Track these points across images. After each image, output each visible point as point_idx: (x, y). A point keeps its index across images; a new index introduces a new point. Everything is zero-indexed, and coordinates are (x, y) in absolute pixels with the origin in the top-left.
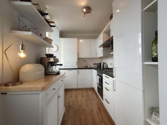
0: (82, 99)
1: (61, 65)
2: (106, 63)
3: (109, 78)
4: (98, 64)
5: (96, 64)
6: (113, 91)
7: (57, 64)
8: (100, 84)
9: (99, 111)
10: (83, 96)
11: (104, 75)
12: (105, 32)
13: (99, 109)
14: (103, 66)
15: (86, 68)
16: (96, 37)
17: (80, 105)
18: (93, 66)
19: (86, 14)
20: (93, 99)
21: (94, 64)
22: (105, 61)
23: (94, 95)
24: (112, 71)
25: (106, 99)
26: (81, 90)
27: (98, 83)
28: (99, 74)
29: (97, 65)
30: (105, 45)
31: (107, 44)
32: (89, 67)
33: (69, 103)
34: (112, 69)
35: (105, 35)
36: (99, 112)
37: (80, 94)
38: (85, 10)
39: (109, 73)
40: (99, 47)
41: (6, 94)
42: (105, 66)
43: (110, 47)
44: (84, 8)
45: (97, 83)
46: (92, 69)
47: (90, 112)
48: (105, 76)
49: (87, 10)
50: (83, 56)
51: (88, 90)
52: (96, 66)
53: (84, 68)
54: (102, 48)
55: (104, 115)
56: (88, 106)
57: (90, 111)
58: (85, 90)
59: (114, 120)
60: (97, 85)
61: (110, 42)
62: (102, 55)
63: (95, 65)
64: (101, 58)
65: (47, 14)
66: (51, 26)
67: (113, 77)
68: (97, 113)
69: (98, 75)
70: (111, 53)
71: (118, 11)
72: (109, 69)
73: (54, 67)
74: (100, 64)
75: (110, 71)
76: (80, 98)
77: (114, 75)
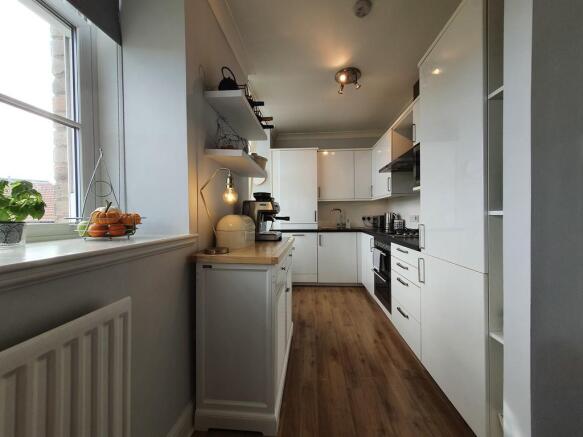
0: (332, 311)
1: (287, 219)
2: (399, 217)
3: (407, 252)
4: (375, 219)
5: (369, 219)
6: (419, 284)
7: (277, 215)
8: (383, 270)
9: (381, 338)
10: (334, 304)
11: (394, 247)
12: (397, 130)
13: (379, 334)
14: (392, 223)
15: (342, 229)
16: (370, 142)
18: (360, 224)
19: (345, 86)
20: (361, 312)
21: (364, 219)
22: (396, 209)
23: (364, 301)
24: (418, 237)
25: (399, 309)
26: (328, 288)
27: (378, 269)
28: (380, 244)
29: (372, 220)
30: (399, 165)
31: (405, 164)
32: (348, 226)
33: (300, 316)
34: (417, 231)
35: (399, 136)
36: (378, 339)
37: (325, 297)
38: (343, 78)
39: (409, 241)
40: (380, 171)
41: (210, 267)
42: (395, 225)
43: (412, 170)
44: (341, 71)
45: (375, 270)
46: (359, 233)
47: (356, 337)
48: (398, 249)
49: (348, 77)
50: (334, 194)
52: (369, 224)
53: (336, 228)
54: (389, 174)
55: (392, 347)
56: (349, 325)
57: (356, 335)
58: (337, 289)
59: (419, 357)
60: (372, 273)
61: (411, 159)
62: (388, 194)
63: (367, 221)
64: (386, 201)
65: (262, 104)
66: (265, 127)
67: (419, 250)
68: (375, 341)
69: (377, 247)
70: (415, 189)
71: (437, 72)
72: (409, 230)
73: (269, 223)
74: (383, 218)
75: (412, 237)
76: (326, 306)
77: (421, 245)
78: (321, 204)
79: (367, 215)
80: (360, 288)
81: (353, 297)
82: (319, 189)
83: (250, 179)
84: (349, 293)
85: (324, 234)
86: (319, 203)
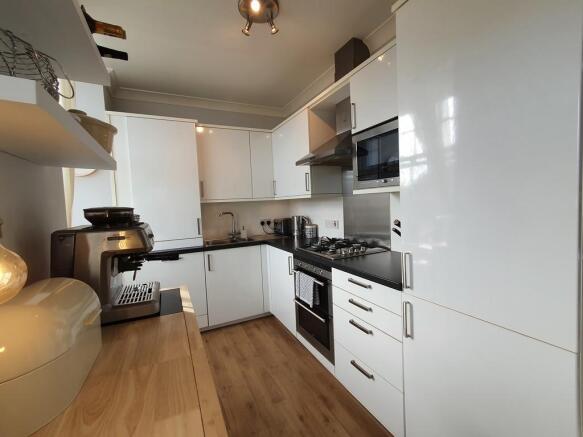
0: (244, 375)
3: (370, 287)
4: (276, 223)
5: (269, 223)
6: (405, 340)
8: (318, 305)
10: (243, 360)
12: (315, 110)
14: (302, 230)
17: (250, 406)
18: (259, 231)
19: (254, 24)
21: (262, 223)
25: (352, 362)
26: (224, 331)
29: (272, 225)
32: (244, 236)
37: (226, 351)
40: (298, 163)
42: (307, 232)
47: (300, 423)
48: (351, 281)
50: (220, 194)
51: (251, 325)
54: (307, 168)
56: (279, 400)
57: (297, 419)
63: (266, 226)
67: (400, 289)
69: (301, 270)
74: (289, 222)
76: (233, 370)
78: (205, 207)
79: (265, 218)
80: (269, 319)
81: (264, 335)
82: (202, 184)
83: (65, 171)
84: (255, 331)
85: (214, 254)
86: (203, 205)
